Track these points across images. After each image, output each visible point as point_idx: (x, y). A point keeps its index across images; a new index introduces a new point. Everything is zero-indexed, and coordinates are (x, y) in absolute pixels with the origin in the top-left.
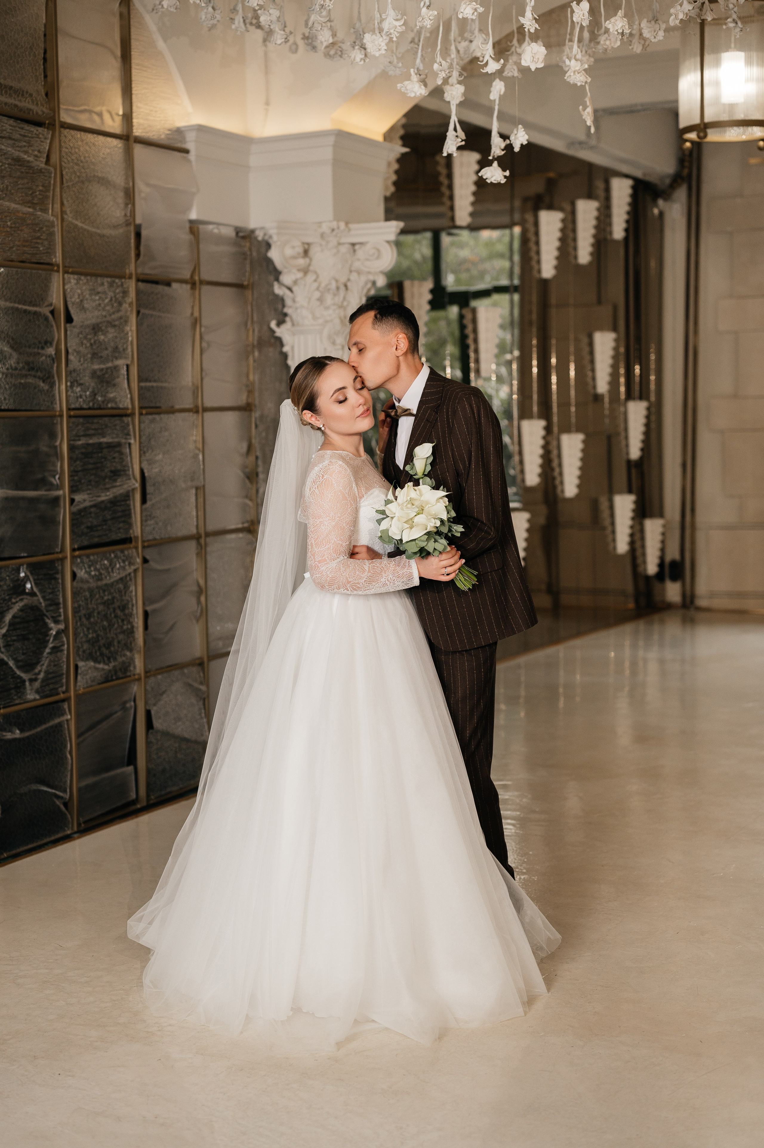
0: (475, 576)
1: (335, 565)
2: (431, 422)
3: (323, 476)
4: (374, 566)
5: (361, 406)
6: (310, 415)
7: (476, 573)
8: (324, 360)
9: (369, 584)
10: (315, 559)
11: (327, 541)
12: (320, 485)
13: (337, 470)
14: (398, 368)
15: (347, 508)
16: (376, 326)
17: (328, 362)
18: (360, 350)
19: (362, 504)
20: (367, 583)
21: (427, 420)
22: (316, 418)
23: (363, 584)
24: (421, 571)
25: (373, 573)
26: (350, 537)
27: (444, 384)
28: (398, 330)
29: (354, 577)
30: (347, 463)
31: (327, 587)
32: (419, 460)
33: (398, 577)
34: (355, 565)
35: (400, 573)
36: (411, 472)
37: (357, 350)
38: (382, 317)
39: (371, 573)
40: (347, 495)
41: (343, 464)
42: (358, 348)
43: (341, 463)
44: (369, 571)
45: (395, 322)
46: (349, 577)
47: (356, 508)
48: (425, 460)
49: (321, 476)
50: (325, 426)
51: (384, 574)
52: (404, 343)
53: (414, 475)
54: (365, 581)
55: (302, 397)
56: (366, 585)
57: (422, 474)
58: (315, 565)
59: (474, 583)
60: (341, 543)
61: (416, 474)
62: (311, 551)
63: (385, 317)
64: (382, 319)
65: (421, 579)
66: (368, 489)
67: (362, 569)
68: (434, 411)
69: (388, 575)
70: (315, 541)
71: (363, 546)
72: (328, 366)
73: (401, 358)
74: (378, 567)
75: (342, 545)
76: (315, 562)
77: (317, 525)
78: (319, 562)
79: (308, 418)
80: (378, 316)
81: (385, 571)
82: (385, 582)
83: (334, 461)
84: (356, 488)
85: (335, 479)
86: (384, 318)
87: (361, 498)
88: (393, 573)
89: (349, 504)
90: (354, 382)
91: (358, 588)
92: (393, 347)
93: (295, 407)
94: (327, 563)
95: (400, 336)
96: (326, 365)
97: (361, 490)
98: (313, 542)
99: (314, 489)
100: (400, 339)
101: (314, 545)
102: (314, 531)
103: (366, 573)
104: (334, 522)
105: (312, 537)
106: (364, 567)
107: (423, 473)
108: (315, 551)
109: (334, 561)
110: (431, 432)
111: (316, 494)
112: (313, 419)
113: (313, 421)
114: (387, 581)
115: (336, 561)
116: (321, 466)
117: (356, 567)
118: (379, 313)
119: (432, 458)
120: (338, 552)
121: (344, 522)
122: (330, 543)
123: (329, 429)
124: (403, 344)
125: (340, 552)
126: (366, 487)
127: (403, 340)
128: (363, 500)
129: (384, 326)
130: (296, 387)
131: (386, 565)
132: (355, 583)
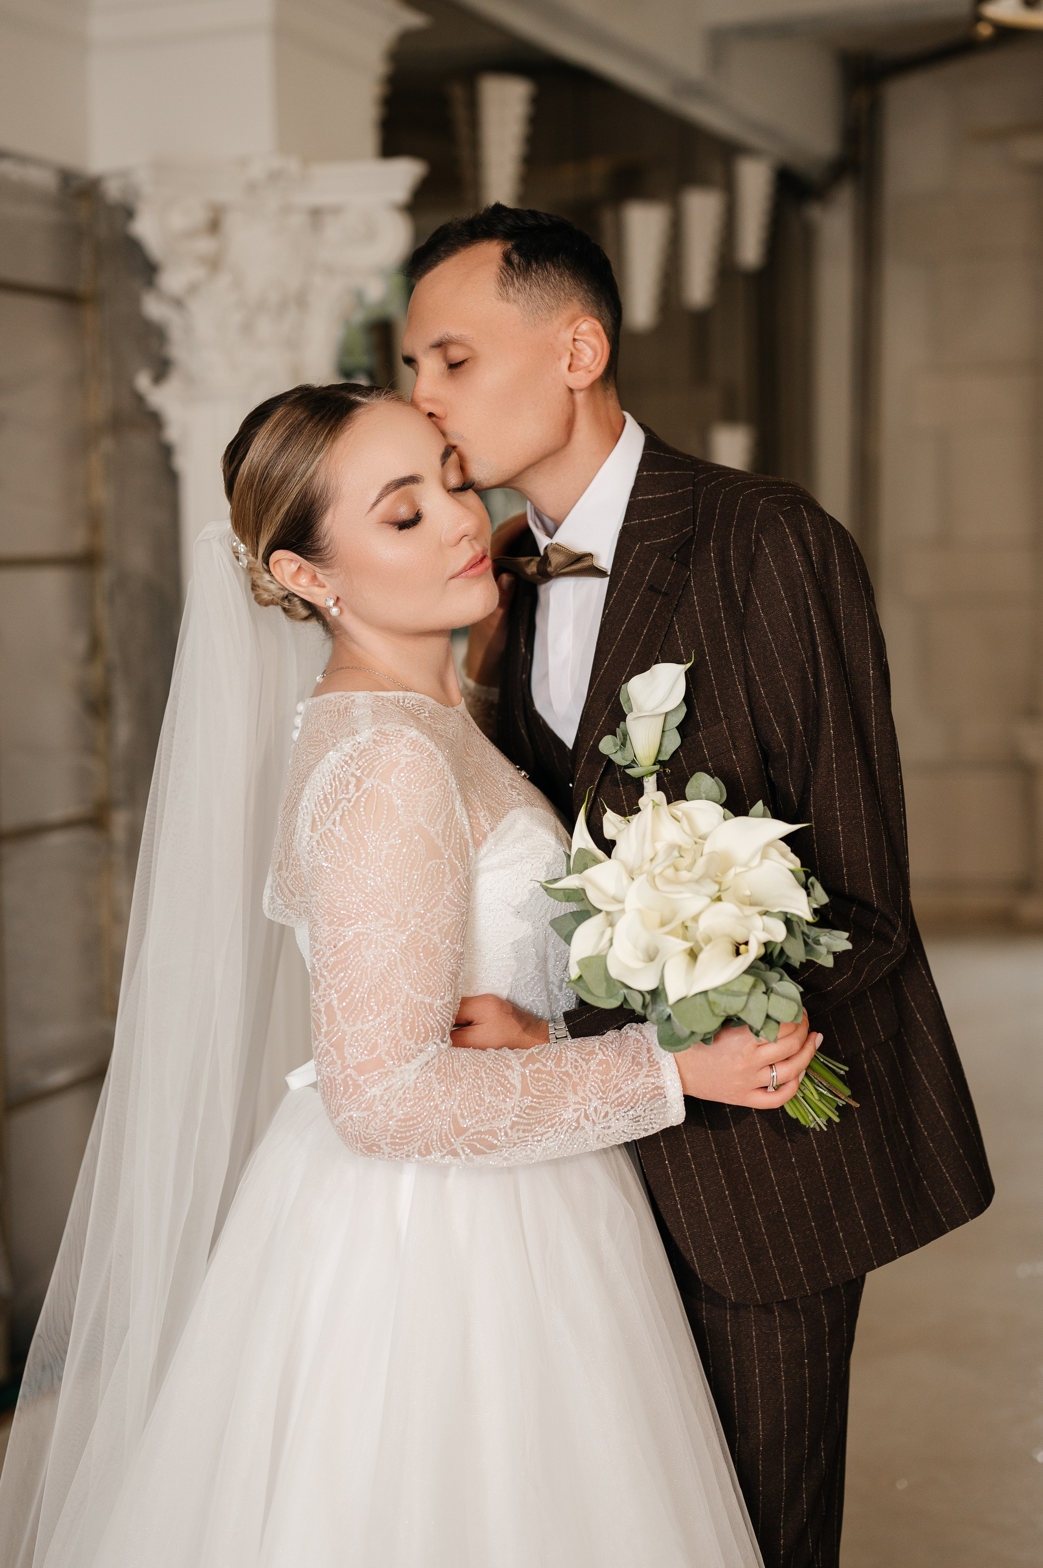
0: (840, 1077)
1: (414, 1077)
2: (666, 594)
3: (359, 781)
4: (538, 1071)
5: (464, 543)
6: (294, 567)
7: (843, 1069)
8: (343, 393)
9: (524, 1131)
10: (344, 1059)
11: (385, 999)
12: (350, 812)
13: (403, 761)
14: (570, 424)
15: (443, 882)
16: (511, 290)
17: (359, 398)
18: (454, 366)
19: (482, 864)
20: (518, 1130)
21: (651, 588)
22: (314, 578)
23: (506, 1134)
24: (688, 1077)
25: (538, 1097)
26: (456, 975)
27: (695, 477)
28: (575, 306)
29: (477, 1112)
30: (431, 732)
31: (387, 1149)
32: (644, 719)
33: (620, 1105)
34: (477, 1071)
35: (625, 1089)
36: (619, 759)
37: (444, 365)
38: (529, 264)
39: (533, 1096)
40: (439, 842)
41: (423, 739)
42: (445, 358)
43: (414, 733)
44: (525, 1092)
45: (568, 283)
46: (462, 1115)
47: (467, 879)
48: (663, 717)
49: (353, 780)
50: (340, 604)
51: (572, 1098)
52: (593, 348)
53: (629, 767)
54: (514, 1124)
55: (273, 509)
56: (515, 1136)
57: (652, 760)
58: (344, 1080)
59: (841, 1103)
60: (428, 1000)
61: (633, 764)
62: (327, 1034)
63: (537, 262)
64: (527, 270)
65: (690, 1102)
66: (496, 815)
67: (502, 1085)
68: (672, 558)
69: (583, 1099)
70: (341, 1000)
71: (485, 997)
72: (360, 411)
73: (580, 397)
74: (550, 1073)
75: (431, 1005)
76: (345, 1068)
77: (346, 944)
78: (360, 1069)
79: (287, 578)
80: (515, 258)
81: (575, 1086)
82: (578, 1121)
83: (389, 728)
84: (465, 815)
85: (399, 789)
86: (534, 266)
87: (478, 844)
88: (604, 1092)
89: (447, 869)
90: (443, 464)
91: (493, 1147)
92: (560, 359)
93: (243, 541)
94: (387, 1074)
95: (584, 327)
96: (353, 406)
97: (478, 818)
98: (335, 1002)
99: (329, 824)
100: (580, 334)
101: (338, 1012)
102: (335, 964)
103: (517, 1096)
104: (403, 932)
105: (330, 986)
106: (506, 1078)
107: (656, 758)
108: (344, 1033)
109: (408, 1062)
110: (671, 626)
111: (339, 841)
112: (304, 580)
113: (303, 587)
114: (583, 1121)
115: (415, 1064)
116: (347, 748)
117: (481, 1078)
118: (517, 248)
119: (684, 709)
120: (419, 1033)
121: (435, 929)
122: (391, 1004)
123: (355, 613)
124: (589, 352)
125: (427, 1032)
126: (489, 808)
127: (594, 341)
128: (483, 850)
129: (535, 290)
130: (251, 475)
131: (576, 1067)
132: (480, 1132)
